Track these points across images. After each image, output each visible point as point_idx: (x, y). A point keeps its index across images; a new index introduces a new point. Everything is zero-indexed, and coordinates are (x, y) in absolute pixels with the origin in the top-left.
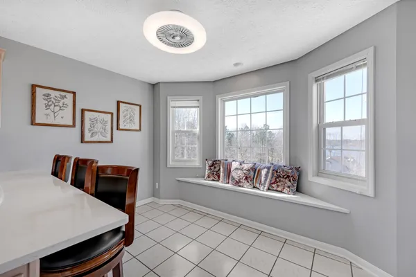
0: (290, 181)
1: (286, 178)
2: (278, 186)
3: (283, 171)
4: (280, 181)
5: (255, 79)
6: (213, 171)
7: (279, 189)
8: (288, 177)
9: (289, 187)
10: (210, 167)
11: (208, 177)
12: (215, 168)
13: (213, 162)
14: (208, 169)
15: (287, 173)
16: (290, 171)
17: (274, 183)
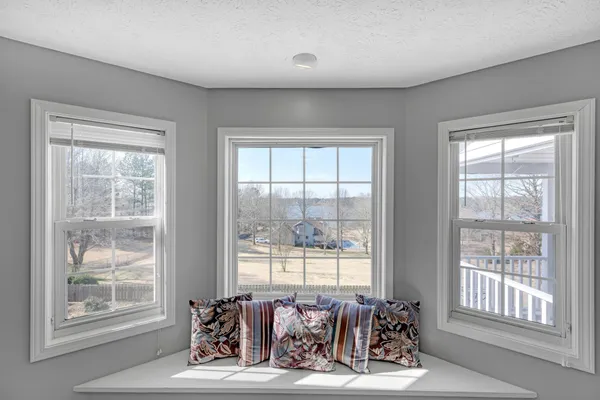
0: (409, 336)
1: (400, 331)
2: (387, 352)
3: (391, 314)
4: (390, 339)
5: (304, 107)
6: (217, 336)
7: (391, 357)
8: (404, 327)
9: (409, 351)
10: (207, 324)
11: (201, 356)
12: (222, 324)
13: (215, 310)
14: (199, 330)
15: (401, 318)
16: (405, 314)
17: (377, 346)
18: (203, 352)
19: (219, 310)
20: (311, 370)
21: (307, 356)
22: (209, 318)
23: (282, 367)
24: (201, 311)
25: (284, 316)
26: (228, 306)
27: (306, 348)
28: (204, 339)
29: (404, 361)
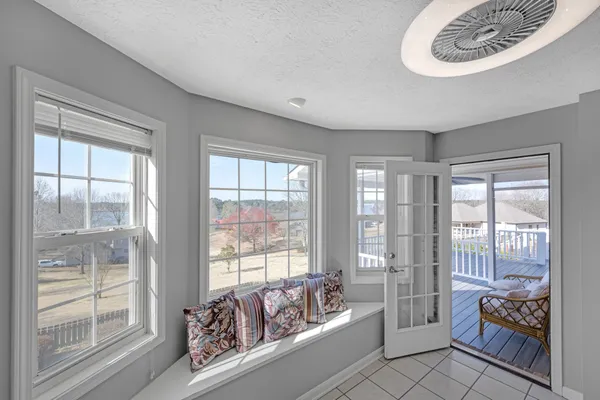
0: (341, 292)
1: (336, 290)
3: (330, 281)
4: (332, 297)
6: (218, 334)
8: (338, 287)
9: (342, 301)
10: (208, 326)
11: (205, 358)
12: (221, 322)
13: (213, 311)
14: (201, 334)
15: (335, 281)
16: (337, 278)
17: (326, 304)
18: (208, 353)
19: (216, 310)
20: (295, 333)
21: (294, 323)
22: (210, 320)
23: (275, 340)
24: (200, 315)
25: (275, 298)
26: (222, 305)
27: (293, 317)
28: (207, 341)
29: (341, 309)
